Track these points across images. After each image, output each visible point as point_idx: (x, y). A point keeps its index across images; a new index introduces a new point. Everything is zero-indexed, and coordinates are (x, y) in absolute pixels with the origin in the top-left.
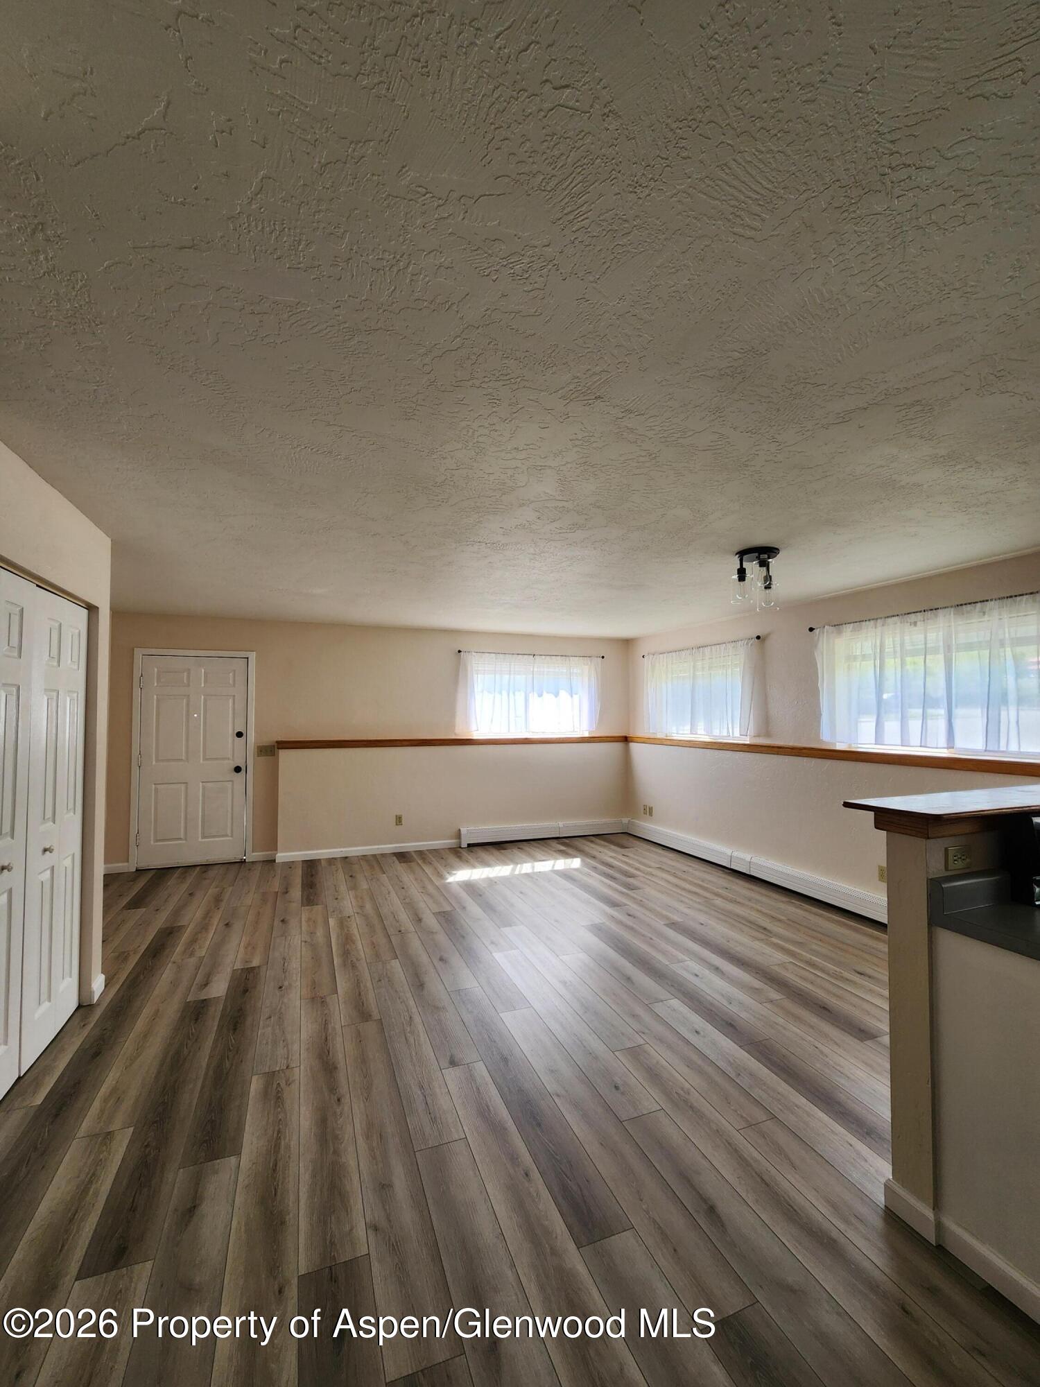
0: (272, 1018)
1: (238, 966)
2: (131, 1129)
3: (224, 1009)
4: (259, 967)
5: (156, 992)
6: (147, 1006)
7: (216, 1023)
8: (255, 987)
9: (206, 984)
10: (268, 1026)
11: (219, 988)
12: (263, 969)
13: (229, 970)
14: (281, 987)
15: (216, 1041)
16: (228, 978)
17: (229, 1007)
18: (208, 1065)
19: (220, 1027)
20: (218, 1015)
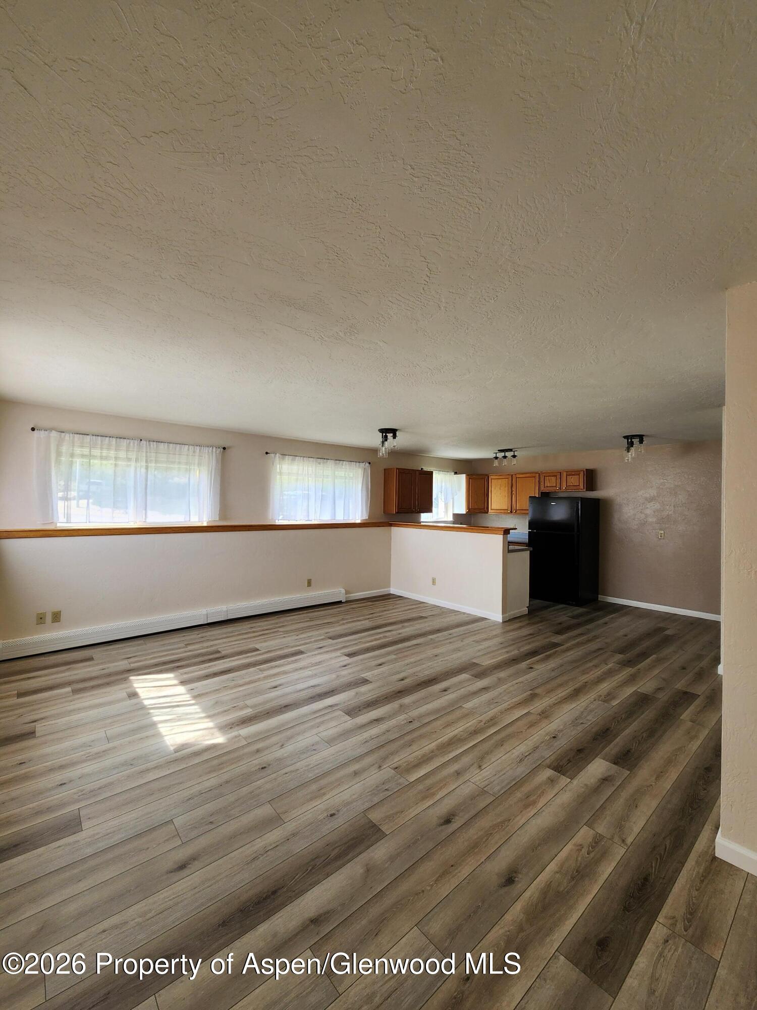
0: (581, 722)
1: (564, 780)
2: (681, 718)
3: (604, 748)
4: (549, 767)
5: (654, 804)
6: (665, 792)
7: (617, 740)
8: (571, 750)
9: (606, 780)
10: (588, 720)
11: (597, 768)
12: (548, 761)
13: (575, 782)
14: (554, 737)
15: (624, 730)
16: (582, 773)
17: (600, 746)
18: (635, 720)
19: (615, 736)
20: (612, 745)
